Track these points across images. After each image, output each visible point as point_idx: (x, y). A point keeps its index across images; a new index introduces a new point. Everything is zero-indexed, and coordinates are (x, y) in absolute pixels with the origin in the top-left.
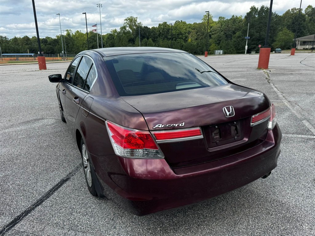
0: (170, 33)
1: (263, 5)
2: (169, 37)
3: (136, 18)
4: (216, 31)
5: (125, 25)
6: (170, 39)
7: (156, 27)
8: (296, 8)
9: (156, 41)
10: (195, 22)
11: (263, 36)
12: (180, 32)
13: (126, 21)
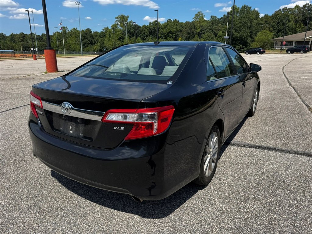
0: (160, 31)
1: (245, 4)
2: (159, 35)
3: (127, 16)
4: (205, 30)
5: (116, 23)
6: (160, 37)
7: (147, 25)
8: (288, 8)
9: (145, 39)
10: (187, 21)
11: (242, 36)
12: (170, 30)
13: (117, 19)
